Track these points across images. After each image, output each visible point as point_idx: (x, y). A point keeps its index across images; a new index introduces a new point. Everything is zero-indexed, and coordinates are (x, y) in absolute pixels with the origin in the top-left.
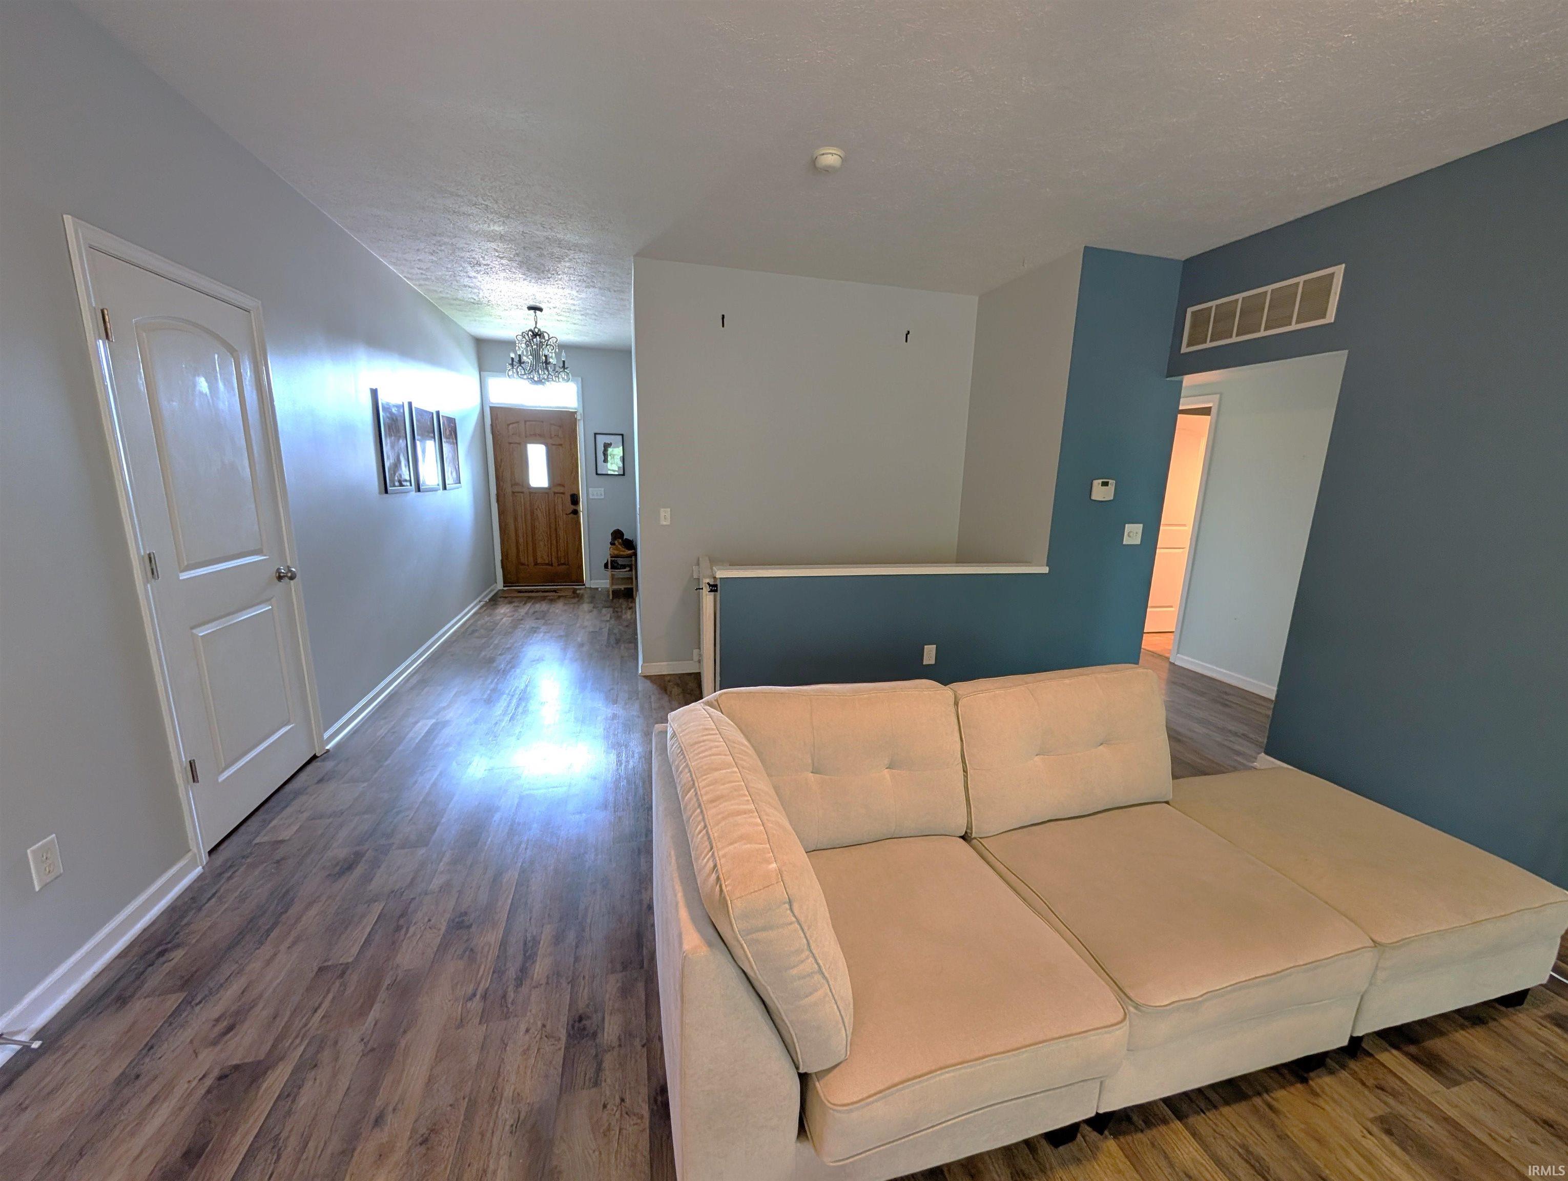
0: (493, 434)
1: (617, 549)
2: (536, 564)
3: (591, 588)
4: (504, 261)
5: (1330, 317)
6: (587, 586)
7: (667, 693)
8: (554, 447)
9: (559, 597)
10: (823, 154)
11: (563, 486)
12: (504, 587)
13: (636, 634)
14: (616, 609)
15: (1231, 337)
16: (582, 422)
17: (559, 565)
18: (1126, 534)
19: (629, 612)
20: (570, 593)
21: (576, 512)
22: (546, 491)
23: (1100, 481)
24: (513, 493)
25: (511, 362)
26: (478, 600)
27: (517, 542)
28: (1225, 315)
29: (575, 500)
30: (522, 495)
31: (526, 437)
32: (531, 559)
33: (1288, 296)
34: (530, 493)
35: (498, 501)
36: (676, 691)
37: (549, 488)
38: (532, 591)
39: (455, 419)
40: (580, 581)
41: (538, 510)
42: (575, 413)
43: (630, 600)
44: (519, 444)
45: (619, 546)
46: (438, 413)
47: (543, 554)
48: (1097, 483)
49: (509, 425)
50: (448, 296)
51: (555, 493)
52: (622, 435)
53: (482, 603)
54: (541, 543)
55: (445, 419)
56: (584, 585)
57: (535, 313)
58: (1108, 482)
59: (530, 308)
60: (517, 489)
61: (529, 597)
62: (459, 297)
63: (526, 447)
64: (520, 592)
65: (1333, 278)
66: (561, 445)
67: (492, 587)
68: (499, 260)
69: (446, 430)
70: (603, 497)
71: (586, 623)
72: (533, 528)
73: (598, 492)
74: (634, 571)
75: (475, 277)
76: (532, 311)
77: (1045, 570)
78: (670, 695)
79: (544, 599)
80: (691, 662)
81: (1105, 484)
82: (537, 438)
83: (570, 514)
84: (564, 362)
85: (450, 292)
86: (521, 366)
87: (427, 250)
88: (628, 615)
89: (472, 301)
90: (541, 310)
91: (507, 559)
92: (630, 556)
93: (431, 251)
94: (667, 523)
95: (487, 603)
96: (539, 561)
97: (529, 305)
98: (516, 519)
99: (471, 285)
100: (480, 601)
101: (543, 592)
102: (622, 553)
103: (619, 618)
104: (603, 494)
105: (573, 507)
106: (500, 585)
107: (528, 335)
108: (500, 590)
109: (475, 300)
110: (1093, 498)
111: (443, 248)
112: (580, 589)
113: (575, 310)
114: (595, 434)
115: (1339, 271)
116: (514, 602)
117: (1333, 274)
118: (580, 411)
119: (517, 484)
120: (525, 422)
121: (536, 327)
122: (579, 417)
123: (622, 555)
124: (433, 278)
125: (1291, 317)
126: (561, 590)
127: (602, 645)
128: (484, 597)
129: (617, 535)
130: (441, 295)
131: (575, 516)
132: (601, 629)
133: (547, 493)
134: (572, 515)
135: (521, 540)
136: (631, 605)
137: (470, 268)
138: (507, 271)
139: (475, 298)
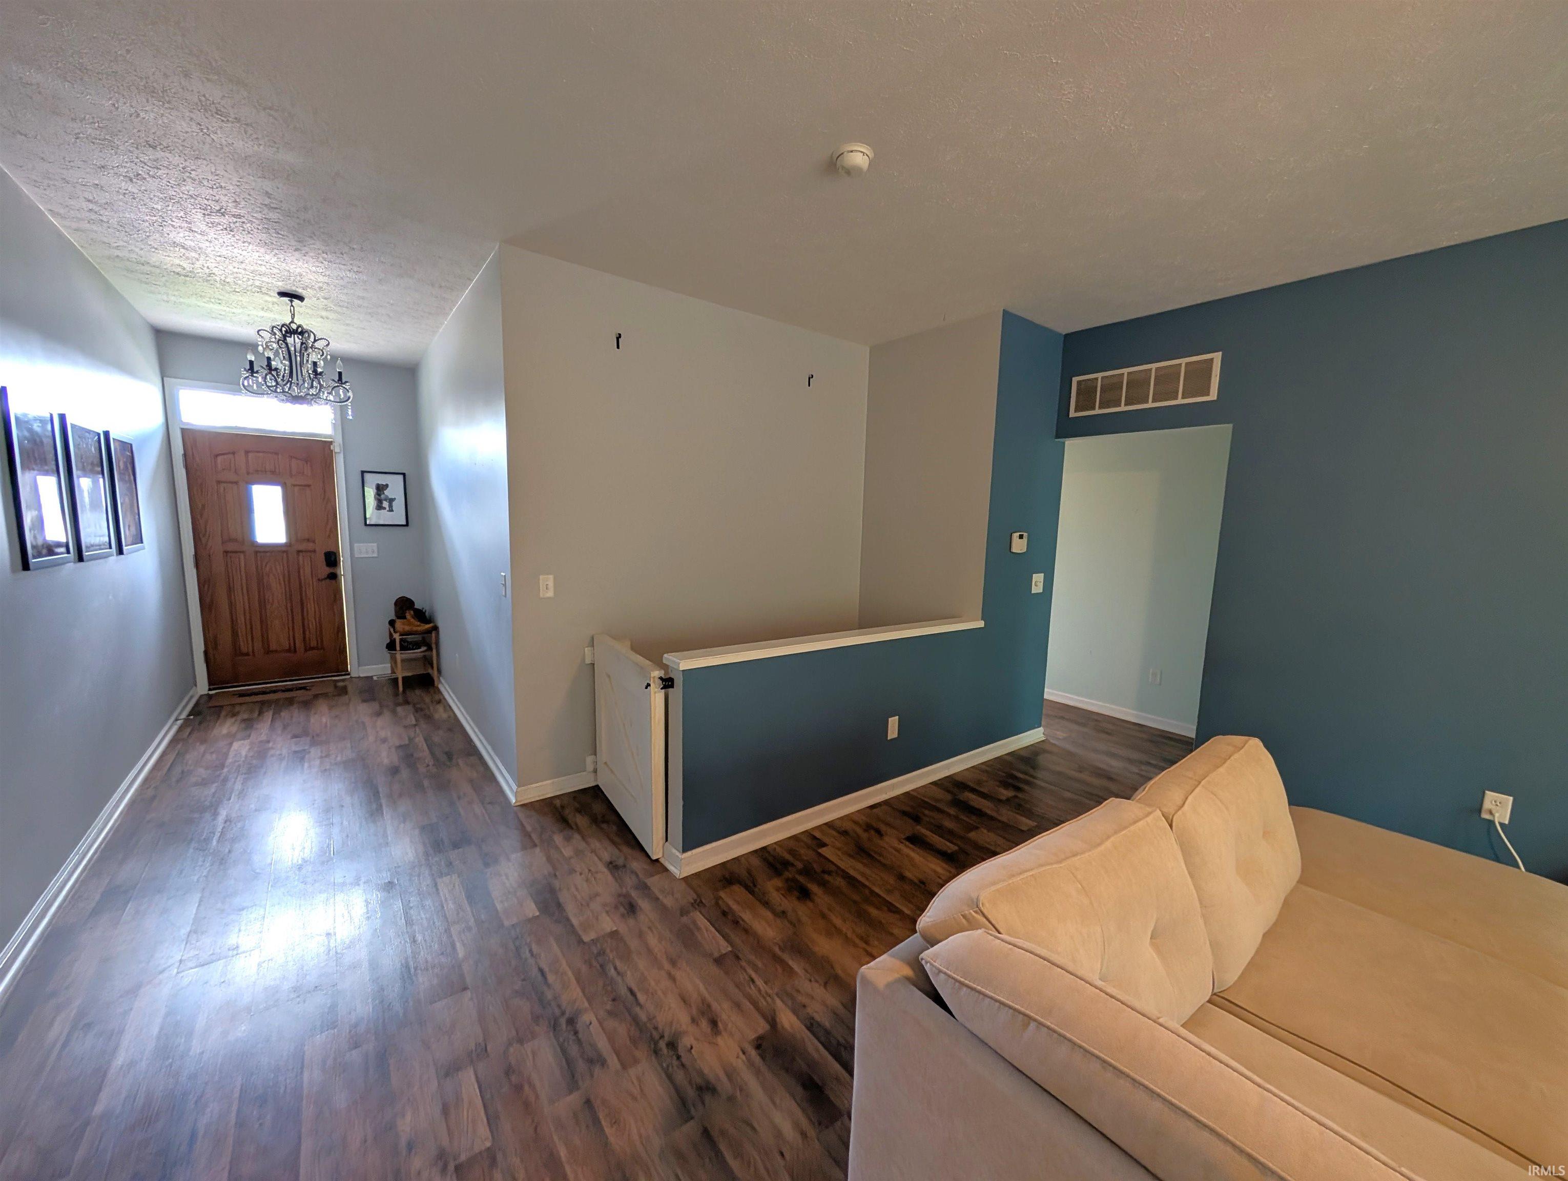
0: (186, 469)
1: (410, 624)
2: (268, 651)
3: (359, 677)
4: (273, 216)
5: (1213, 395)
6: (353, 675)
7: (572, 828)
8: (296, 489)
9: (316, 696)
10: (852, 152)
11: (314, 542)
12: (210, 690)
13: (471, 740)
14: (418, 706)
15: (1120, 406)
16: (342, 455)
17: (306, 650)
18: (1033, 583)
19: (440, 708)
20: (330, 689)
21: (334, 577)
22: (284, 549)
23: (1018, 534)
24: (226, 552)
25: (248, 367)
26: (173, 718)
27: (233, 622)
28: (1112, 388)
29: (332, 559)
30: (242, 556)
31: (248, 473)
32: (258, 645)
33: (1174, 374)
34: (256, 552)
35: (197, 566)
36: (582, 821)
37: (288, 545)
38: (264, 693)
39: (131, 445)
40: (340, 667)
41: (271, 575)
42: (331, 443)
43: (431, 690)
44: (236, 483)
45: (412, 620)
46: (107, 434)
47: (279, 637)
48: (1016, 535)
49: (217, 456)
50: (134, 256)
51: (299, 552)
52: (404, 474)
53: (179, 722)
54: (277, 622)
55: (117, 444)
56: (349, 674)
57: (291, 301)
58: (1023, 535)
59: (282, 294)
60: (231, 547)
61: (263, 703)
62: (151, 262)
63: (251, 490)
64: (242, 695)
65: (1213, 362)
66: (309, 486)
67: (191, 693)
68: (266, 211)
69: (119, 461)
70: (375, 555)
71: (383, 734)
72: (262, 603)
73: (368, 549)
74: (434, 651)
75: (202, 233)
76: (286, 299)
77: (981, 624)
78: (578, 830)
79: (290, 702)
80: (584, 773)
81: (1021, 537)
82: (269, 477)
83: (325, 579)
84: (340, 374)
85: (137, 250)
86: (270, 373)
87: (122, 170)
88: (440, 714)
89: (179, 270)
90: (301, 298)
91: (216, 647)
92: (429, 632)
93: (131, 175)
94: (550, 594)
95: (186, 720)
96: (273, 646)
97: (278, 291)
98: (230, 589)
99: (189, 243)
100: (177, 720)
101: (283, 691)
102: (415, 629)
103: (429, 718)
104: (376, 550)
105: (328, 570)
106: (202, 687)
107: (281, 330)
108: (201, 696)
109: (184, 269)
110: (1014, 550)
111: (160, 172)
112: (343, 680)
113: (359, 306)
114: (363, 472)
115: (1217, 357)
116: (238, 713)
117: (1212, 360)
118: (338, 440)
119: (231, 540)
120: (247, 452)
121: (292, 322)
122: (337, 450)
123: (416, 631)
124: (114, 222)
125: (1177, 392)
126: (313, 685)
127: (428, 766)
128: (180, 713)
129: (404, 605)
130: (117, 253)
131: (333, 582)
132: (410, 740)
133: (286, 552)
134: (328, 580)
135: (241, 620)
136: (437, 697)
137: (200, 216)
138: (272, 231)
139: (185, 265)
